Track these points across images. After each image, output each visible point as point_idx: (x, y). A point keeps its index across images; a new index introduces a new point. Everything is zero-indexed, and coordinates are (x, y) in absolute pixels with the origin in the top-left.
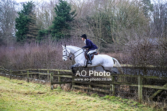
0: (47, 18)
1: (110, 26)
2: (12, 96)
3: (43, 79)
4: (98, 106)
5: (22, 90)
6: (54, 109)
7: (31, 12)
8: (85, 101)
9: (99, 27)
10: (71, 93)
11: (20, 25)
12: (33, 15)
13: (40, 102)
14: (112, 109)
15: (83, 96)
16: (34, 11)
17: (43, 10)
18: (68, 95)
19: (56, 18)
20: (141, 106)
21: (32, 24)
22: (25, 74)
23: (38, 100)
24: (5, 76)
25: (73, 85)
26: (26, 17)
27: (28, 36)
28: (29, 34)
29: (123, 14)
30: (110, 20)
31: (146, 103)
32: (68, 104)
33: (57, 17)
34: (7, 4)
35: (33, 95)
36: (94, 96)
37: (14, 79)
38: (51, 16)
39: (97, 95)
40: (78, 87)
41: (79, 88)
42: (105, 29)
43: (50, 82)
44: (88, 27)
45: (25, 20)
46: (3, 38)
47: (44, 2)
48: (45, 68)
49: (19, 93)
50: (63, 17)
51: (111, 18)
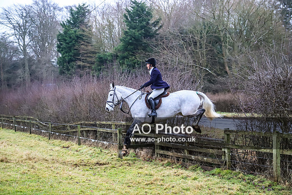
0: (110, 32)
1: (221, 46)
2: (52, 169)
3: (105, 138)
4: (202, 187)
5: (69, 159)
6: (123, 192)
7: (83, 22)
8: (179, 177)
9: (201, 48)
10: (153, 164)
11: (64, 45)
12: (87, 28)
13: (100, 179)
14: (226, 192)
15: (175, 170)
16: (89, 21)
17: (103, 18)
18: (148, 168)
19: (126, 32)
20: (279, 187)
21: (85, 43)
22: (74, 130)
23: (96, 176)
24: (40, 133)
25: (157, 149)
26: (75, 32)
27: (78, 64)
28: (80, 60)
29: (244, 24)
30: (222, 34)
31: (287, 183)
32: (149, 182)
33: (128, 31)
34: (43, 9)
35: (88, 168)
36: (194, 170)
37: (55, 139)
38: (117, 29)
39: (199, 168)
40: (166, 153)
41: (167, 155)
42: (213, 50)
43: (116, 145)
44: (181, 47)
45: (73, 36)
46: (36, 68)
47: (105, 5)
48: (108, 120)
49: (64, 163)
50: (138, 31)
51: (222, 32)
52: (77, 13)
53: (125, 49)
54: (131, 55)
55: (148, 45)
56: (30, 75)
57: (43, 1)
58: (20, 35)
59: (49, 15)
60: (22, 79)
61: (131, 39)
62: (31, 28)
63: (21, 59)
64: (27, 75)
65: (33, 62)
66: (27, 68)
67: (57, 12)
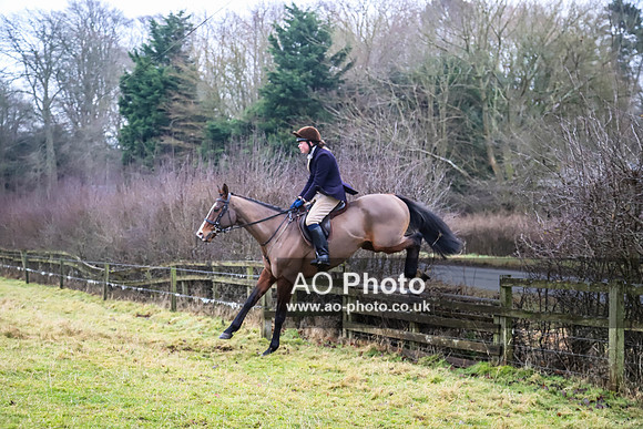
0: (237, 72)
1: (480, 112)
2: (122, 352)
4: (454, 395)
6: (285, 399)
7: (180, 52)
9: (437, 114)
10: (339, 352)
11: (136, 100)
12: (186, 63)
14: (507, 407)
15: (389, 364)
16: (191, 49)
17: (223, 44)
18: (330, 358)
19: (274, 74)
21: (183, 98)
22: (161, 281)
23: (220, 370)
25: (347, 322)
26: (161, 71)
27: (166, 142)
28: (170, 135)
29: (532, 64)
30: (483, 86)
33: (278, 72)
34: (89, 20)
36: (430, 365)
39: (441, 361)
40: (367, 329)
41: (371, 335)
42: (463, 120)
44: (394, 110)
45: (156, 81)
46: (71, 149)
47: (227, 15)
48: (236, 258)
50: (300, 73)
51: (484, 81)
52: (167, 30)
53: (271, 112)
54: (282, 125)
55: (321, 106)
56: (58, 164)
57: (90, 4)
58: (38, 76)
59: (103, 33)
60: (39, 174)
61: (284, 91)
62: (62, 61)
63: (39, 130)
64: (50, 166)
65: (64, 135)
66: (50, 149)
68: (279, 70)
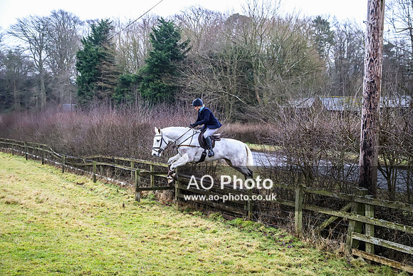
1: (252, 72)
7: (106, 40)
9: (231, 74)
11: (84, 63)
16: (112, 39)
17: (128, 36)
19: (152, 53)
21: (108, 63)
26: (97, 49)
28: (102, 81)
30: (254, 60)
34: (62, 22)
42: (244, 77)
44: (211, 72)
45: (94, 54)
46: (53, 86)
47: (130, 22)
50: (165, 52)
52: (100, 29)
53: (150, 71)
54: (156, 78)
55: (175, 68)
58: (36, 49)
59: (69, 28)
60: (37, 98)
61: (157, 61)
63: (37, 75)
64: (43, 94)
66: (43, 86)
67: (77, 26)
68: (155, 50)
